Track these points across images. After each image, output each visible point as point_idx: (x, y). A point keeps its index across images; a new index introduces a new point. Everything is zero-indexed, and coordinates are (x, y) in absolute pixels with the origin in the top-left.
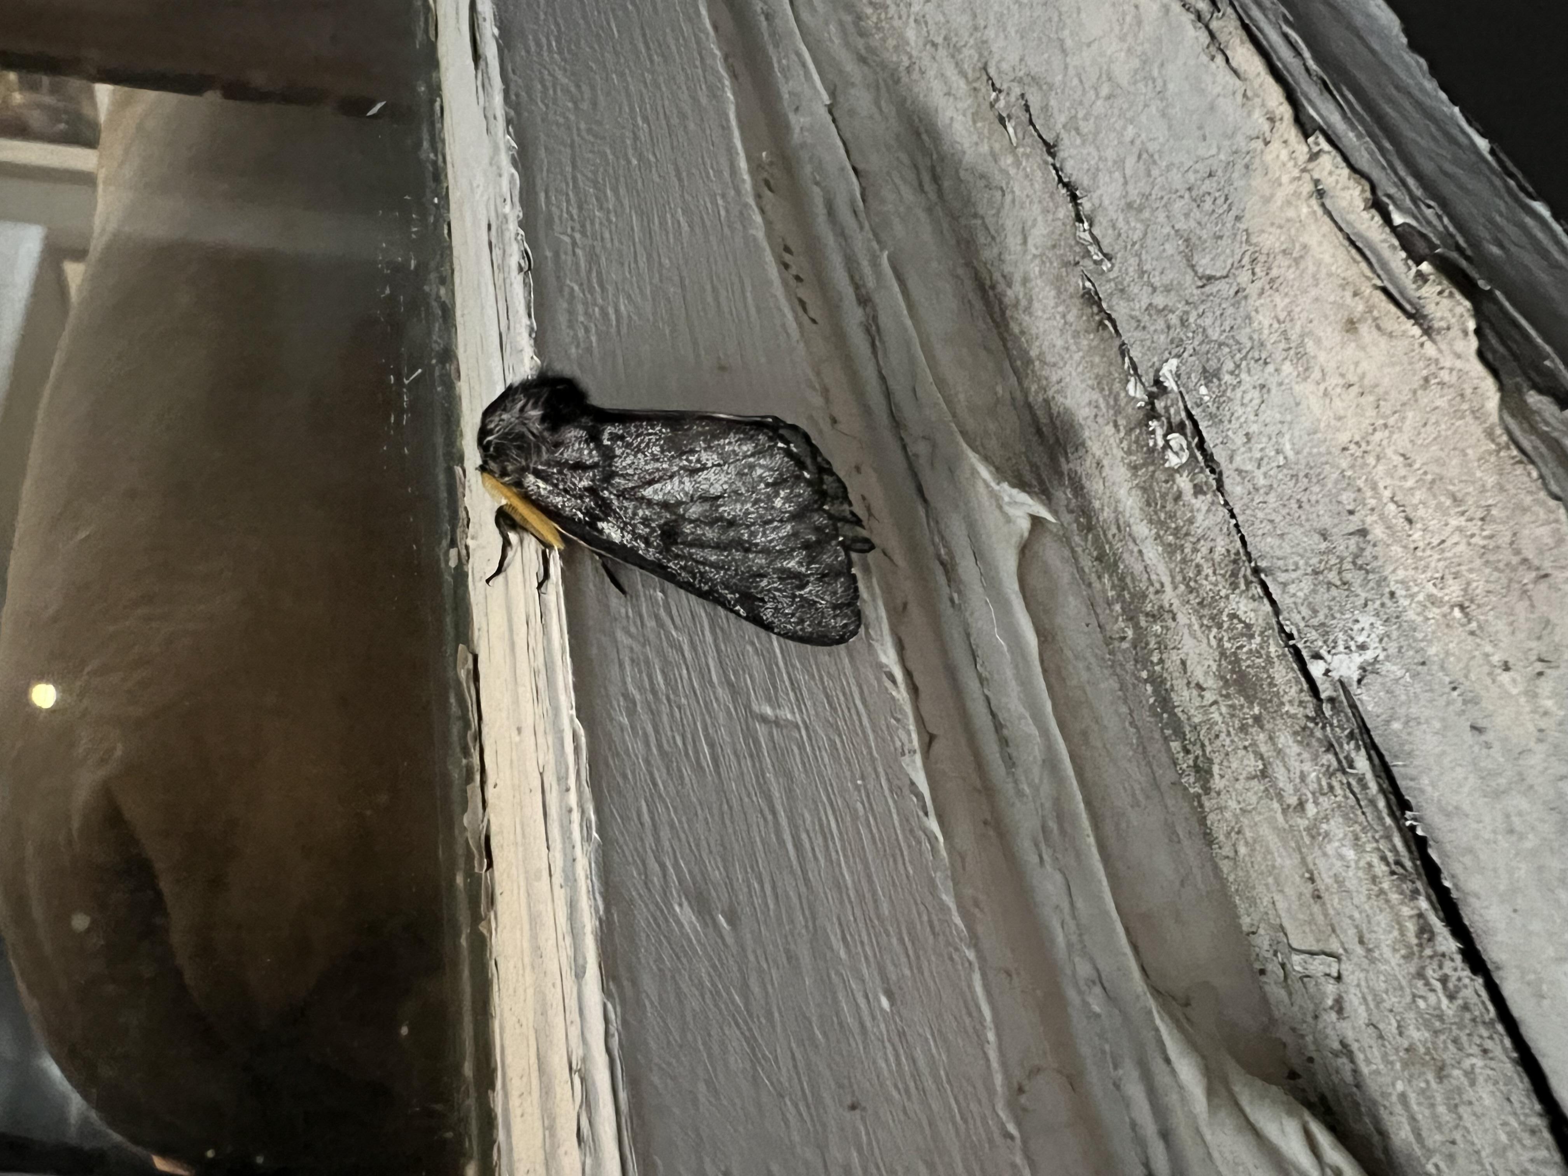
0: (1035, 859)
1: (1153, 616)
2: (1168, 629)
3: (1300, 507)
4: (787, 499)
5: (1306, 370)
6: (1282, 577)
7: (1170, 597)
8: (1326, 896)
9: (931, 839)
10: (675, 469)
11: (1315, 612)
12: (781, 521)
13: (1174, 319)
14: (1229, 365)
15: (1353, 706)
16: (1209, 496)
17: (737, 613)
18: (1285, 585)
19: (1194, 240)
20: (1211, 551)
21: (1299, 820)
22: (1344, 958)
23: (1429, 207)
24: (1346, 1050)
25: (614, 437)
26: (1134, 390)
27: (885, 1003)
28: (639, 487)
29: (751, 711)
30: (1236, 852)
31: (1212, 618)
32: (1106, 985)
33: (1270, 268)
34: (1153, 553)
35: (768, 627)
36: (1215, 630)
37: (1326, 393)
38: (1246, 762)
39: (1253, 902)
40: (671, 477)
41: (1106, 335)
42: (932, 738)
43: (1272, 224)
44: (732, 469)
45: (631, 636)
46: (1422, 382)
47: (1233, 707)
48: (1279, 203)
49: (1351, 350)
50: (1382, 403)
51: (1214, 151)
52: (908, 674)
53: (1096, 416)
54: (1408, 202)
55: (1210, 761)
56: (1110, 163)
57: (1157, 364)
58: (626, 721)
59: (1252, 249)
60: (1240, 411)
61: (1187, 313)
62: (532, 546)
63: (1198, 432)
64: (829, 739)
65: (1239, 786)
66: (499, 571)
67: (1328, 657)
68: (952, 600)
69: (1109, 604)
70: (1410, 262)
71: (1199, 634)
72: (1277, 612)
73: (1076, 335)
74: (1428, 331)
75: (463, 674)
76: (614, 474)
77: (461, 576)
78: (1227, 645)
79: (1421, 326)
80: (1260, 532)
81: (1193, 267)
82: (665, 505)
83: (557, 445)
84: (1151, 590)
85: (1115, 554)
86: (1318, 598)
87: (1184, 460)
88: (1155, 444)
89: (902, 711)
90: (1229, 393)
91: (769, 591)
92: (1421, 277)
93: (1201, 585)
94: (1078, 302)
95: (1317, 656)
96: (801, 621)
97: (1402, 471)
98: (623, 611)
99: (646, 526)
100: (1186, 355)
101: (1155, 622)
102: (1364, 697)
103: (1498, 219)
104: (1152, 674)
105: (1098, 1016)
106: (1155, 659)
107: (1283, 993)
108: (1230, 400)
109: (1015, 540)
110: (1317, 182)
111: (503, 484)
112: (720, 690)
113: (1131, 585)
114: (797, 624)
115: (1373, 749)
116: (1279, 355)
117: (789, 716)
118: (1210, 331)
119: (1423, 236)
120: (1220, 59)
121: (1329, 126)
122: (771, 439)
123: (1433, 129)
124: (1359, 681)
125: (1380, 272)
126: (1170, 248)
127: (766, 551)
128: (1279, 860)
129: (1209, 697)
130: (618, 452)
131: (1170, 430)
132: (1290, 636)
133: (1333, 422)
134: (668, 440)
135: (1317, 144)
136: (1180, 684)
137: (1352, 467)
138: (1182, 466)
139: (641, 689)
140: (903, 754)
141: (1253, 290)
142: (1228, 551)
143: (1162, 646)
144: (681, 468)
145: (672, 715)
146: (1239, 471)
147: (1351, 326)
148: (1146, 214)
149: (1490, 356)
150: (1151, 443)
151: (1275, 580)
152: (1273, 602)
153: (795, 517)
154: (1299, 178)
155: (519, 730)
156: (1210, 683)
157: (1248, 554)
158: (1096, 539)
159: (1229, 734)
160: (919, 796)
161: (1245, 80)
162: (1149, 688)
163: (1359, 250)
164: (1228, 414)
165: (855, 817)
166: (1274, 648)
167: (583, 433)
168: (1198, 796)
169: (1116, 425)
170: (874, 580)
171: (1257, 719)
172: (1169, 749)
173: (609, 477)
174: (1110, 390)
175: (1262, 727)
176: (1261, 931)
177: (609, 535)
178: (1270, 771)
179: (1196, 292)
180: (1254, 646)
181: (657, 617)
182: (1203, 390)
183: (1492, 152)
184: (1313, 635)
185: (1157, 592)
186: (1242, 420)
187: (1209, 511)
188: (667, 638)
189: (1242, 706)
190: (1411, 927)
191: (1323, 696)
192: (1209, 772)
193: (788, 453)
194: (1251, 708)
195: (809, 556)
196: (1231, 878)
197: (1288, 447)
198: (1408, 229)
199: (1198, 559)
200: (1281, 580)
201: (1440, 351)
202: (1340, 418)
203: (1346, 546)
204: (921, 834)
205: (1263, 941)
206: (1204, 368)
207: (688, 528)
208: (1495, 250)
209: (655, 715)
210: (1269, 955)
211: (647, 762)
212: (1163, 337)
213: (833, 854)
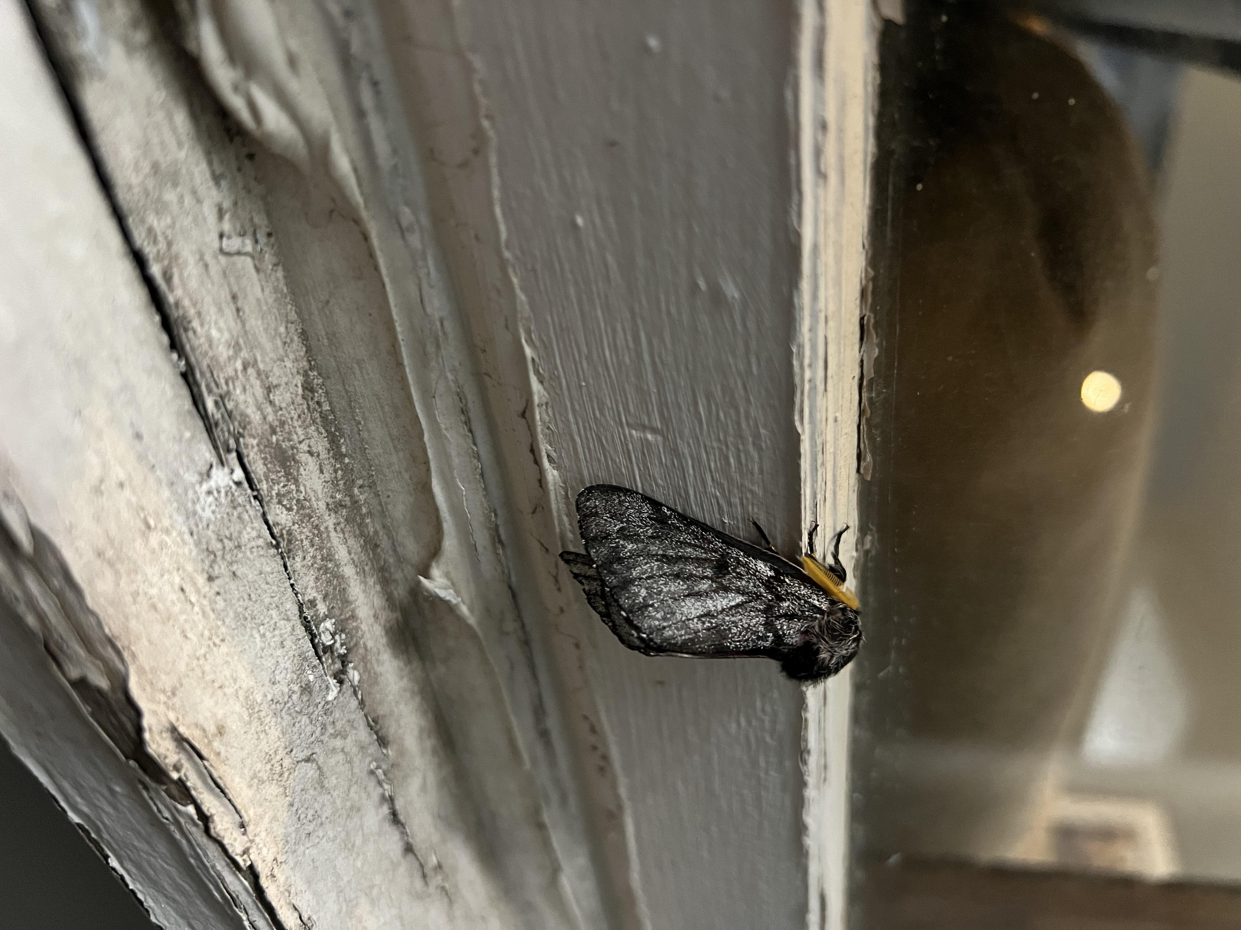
0: (446, 324)
1: (341, 506)
2: (332, 497)
3: (250, 595)
4: (637, 595)
5: (247, 697)
6: (261, 542)
7: (330, 521)
8: (229, 298)
9: (530, 342)
10: (720, 617)
11: (239, 517)
12: (641, 579)
13: (331, 730)
14: (295, 697)
15: (216, 447)
16: (306, 599)
17: (669, 509)
18: (259, 537)
19: (319, 789)
20: (304, 558)
21: (246, 356)
22: (218, 252)
23: (167, 819)
24: (217, 179)
25: (764, 638)
26: (354, 675)
27: (580, 221)
28: (746, 602)
29: (663, 436)
30: (286, 328)
31: (303, 507)
32: (396, 227)
33: (271, 770)
34: (342, 553)
35: (646, 498)
36: (302, 498)
37: (235, 680)
38: (281, 398)
39: (276, 290)
40: (723, 610)
41: (373, 715)
42: (523, 415)
43: (270, 802)
44: (679, 616)
45: (752, 492)
46: (177, 693)
47: (290, 440)
48: (267, 816)
49: (220, 713)
50: (201, 675)
51: (307, 852)
52: (537, 462)
53: (379, 654)
54: (182, 820)
55: (304, 397)
56: (372, 839)
57: (340, 695)
58: (762, 431)
59: (283, 783)
60: (288, 665)
61: (322, 734)
62: (818, 555)
63: (314, 646)
64: (605, 417)
65: (285, 379)
66: (840, 535)
67: (232, 484)
68: (496, 515)
69: (370, 513)
70: (184, 778)
71: (312, 494)
72: (264, 515)
73: (391, 714)
74: (173, 730)
75: (869, 458)
76: (765, 611)
77: (863, 530)
78: (293, 487)
79: (179, 734)
80: (275, 574)
81: (319, 768)
82: (726, 589)
83: (806, 632)
84: (342, 525)
85: (366, 550)
86: (238, 527)
87: (322, 625)
88: (340, 635)
89: (545, 435)
90: (295, 677)
91: (646, 526)
92: (177, 768)
93: (310, 532)
94: (391, 738)
95: (238, 484)
96: (621, 503)
97: (187, 627)
98: (756, 510)
99: (739, 573)
100: (323, 703)
101: (340, 501)
102: (208, 455)
103: (111, 811)
104: (342, 463)
105: (407, 203)
106: (340, 472)
107: (256, 220)
108: (294, 672)
109: (443, 559)
110: (244, 833)
111: (843, 603)
112: (686, 451)
113: (356, 528)
114: (624, 501)
115: (204, 415)
116: (265, 707)
117: (634, 432)
118: (308, 721)
119: (172, 797)
120: (305, 919)
121: (234, 874)
122: (651, 640)
123: (152, 872)
124: (211, 466)
125: (205, 771)
126: (333, 780)
127: (651, 556)
128: (259, 322)
129: (304, 447)
130: (761, 628)
131: (331, 647)
132: (255, 497)
133: (229, 659)
134: (725, 638)
135: (244, 860)
136: (324, 455)
137: (218, 627)
138: (324, 620)
139: (747, 453)
140: (547, 404)
141: (281, 753)
142: (294, 559)
143: (334, 483)
144: (716, 617)
145: (726, 433)
146: (288, 620)
147: (221, 731)
148: (348, 804)
149: (133, 713)
150: (343, 636)
151: (266, 539)
152: (267, 522)
153: (631, 581)
154: (255, 835)
155: (836, 420)
156: (304, 457)
157: (283, 558)
158: (378, 561)
159: (292, 419)
160: (537, 373)
161: (289, 903)
162: (344, 450)
163: (218, 786)
164: (295, 661)
165: (589, 358)
166: (264, 486)
167: (788, 640)
168: (311, 369)
169: (366, 649)
170: (558, 530)
171: (274, 432)
172: (331, 404)
173: (768, 610)
174: (369, 673)
175: (271, 427)
176: (270, 267)
177: (765, 566)
178: (265, 392)
179: (317, 750)
180: (276, 487)
181: (730, 504)
182: (311, 678)
183: (106, 857)
184: (240, 500)
185: (339, 524)
186: (286, 658)
187: (306, 588)
188: (724, 489)
189: (283, 441)
190: (176, 280)
191: (234, 454)
192: (304, 388)
193: (638, 629)
194: (277, 440)
195: (618, 553)
196: (289, 306)
197: (258, 639)
198: (183, 802)
199: (312, 550)
200: (261, 540)
201: (166, 715)
202: (227, 662)
203: (221, 568)
204: (537, 343)
205: (269, 258)
206: (311, 695)
207: (709, 572)
208: (118, 789)
209: (740, 435)
210: (265, 249)
211: (748, 401)
212: (337, 715)
213: (609, 330)
